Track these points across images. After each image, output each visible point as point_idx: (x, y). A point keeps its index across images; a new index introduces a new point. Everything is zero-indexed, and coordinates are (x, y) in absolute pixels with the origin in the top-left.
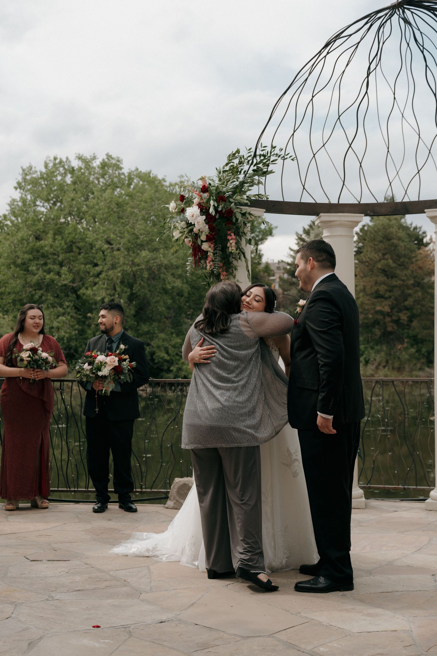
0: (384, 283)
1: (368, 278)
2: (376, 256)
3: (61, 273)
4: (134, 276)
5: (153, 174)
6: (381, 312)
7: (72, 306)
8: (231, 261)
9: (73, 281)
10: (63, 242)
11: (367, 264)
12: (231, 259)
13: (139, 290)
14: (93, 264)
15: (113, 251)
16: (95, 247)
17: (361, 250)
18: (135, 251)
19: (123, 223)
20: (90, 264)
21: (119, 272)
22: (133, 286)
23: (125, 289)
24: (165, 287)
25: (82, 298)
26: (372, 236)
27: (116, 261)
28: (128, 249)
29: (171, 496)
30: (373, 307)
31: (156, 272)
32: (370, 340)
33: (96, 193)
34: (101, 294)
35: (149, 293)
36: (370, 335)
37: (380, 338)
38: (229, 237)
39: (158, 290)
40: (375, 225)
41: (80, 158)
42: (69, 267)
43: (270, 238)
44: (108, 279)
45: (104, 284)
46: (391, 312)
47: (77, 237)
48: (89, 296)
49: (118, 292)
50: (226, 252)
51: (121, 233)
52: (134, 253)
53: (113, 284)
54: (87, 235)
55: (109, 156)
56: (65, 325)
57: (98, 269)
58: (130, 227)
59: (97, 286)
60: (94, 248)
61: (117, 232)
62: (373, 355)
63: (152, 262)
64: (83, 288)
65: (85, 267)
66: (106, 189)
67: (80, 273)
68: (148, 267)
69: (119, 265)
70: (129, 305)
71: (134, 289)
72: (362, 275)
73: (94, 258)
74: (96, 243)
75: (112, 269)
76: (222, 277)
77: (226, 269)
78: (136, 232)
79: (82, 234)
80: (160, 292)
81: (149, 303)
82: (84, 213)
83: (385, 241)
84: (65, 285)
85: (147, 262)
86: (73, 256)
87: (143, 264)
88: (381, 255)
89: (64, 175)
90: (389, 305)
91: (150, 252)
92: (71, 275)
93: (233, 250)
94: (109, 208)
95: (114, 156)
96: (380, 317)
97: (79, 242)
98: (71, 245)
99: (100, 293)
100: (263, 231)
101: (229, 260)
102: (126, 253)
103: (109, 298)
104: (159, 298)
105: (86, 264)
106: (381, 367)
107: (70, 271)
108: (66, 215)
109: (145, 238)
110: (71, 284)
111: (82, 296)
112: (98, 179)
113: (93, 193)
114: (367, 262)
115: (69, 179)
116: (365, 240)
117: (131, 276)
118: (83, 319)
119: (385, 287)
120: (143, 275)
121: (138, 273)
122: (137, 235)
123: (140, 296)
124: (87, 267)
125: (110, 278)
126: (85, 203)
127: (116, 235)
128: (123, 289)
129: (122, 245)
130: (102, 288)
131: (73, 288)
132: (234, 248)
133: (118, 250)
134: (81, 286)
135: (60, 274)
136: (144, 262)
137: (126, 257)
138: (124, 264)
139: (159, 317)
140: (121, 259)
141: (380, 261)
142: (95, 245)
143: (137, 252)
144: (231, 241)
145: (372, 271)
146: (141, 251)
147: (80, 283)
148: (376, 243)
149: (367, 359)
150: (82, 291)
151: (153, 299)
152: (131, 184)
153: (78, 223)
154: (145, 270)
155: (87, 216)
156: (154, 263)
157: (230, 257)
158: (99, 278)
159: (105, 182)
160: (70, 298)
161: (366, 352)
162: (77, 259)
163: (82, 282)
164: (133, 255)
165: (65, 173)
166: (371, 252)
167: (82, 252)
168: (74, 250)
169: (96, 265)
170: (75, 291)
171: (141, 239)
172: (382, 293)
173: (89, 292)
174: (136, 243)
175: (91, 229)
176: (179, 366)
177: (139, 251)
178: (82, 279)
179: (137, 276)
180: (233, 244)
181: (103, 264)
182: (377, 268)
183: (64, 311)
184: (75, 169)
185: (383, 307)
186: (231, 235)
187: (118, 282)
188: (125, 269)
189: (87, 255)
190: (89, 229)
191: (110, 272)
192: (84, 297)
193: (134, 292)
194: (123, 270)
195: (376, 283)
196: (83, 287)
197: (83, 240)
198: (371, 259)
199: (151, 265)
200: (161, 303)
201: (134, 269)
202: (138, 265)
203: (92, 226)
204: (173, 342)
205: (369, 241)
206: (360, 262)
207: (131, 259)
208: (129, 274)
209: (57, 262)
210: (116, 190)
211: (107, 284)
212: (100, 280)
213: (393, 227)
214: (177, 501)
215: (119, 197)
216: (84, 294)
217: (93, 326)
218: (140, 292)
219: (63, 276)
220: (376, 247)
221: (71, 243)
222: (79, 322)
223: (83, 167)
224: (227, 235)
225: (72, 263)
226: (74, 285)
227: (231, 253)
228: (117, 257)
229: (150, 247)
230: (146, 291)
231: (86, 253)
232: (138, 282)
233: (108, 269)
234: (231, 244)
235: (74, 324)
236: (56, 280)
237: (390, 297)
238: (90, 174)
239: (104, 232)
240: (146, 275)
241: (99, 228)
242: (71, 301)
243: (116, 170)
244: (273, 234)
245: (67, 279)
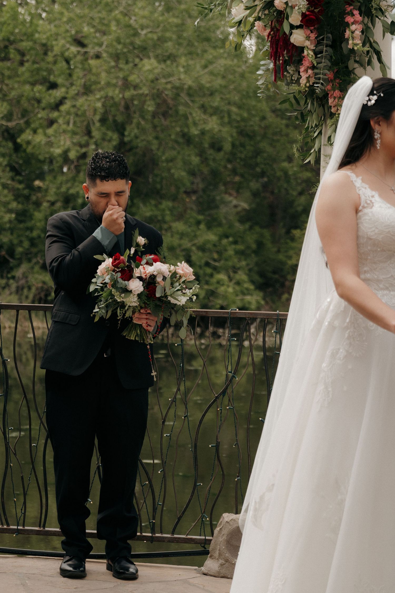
4: (127, 107)
7: (6, 166)
8: (351, 68)
9: (9, 117)
12: (352, 64)
13: (137, 137)
14: (47, 84)
15: (86, 59)
16: (52, 51)
18: (130, 60)
20: (41, 84)
21: (99, 100)
22: (124, 129)
23: (110, 133)
24: (186, 130)
25: (25, 151)
27: (93, 78)
28: (117, 57)
29: (214, 549)
31: (170, 102)
34: (62, 143)
35: (155, 142)
38: (349, 19)
39: (173, 137)
44: (77, 115)
45: (68, 123)
47: (17, 31)
49: (94, 140)
50: (341, 48)
51: (104, 24)
52: (127, 62)
54: (37, 26)
57: (58, 93)
58: (121, 12)
59: (55, 126)
60: (50, 53)
61: (96, 23)
63: (163, 81)
64: (28, 131)
65: (33, 90)
67: (22, 102)
68: (155, 91)
69: (99, 86)
71: (126, 133)
73: (50, 71)
74: (54, 43)
76: (330, 101)
77: (340, 84)
78: (132, 22)
80: (176, 142)
81: (154, 162)
85: (152, 81)
86: (8, 68)
87: (144, 85)
91: (159, 62)
93: (356, 45)
98: (6, 47)
99: (59, 141)
101: (347, 67)
102: (113, 64)
103: (77, 151)
104: (174, 153)
105: (33, 84)
107: (3, 96)
109: (150, 35)
110: (4, 123)
111: (24, 146)
117: (122, 109)
118: (26, 192)
120: (146, 107)
121: (136, 102)
122: (135, 29)
123: (137, 147)
124: (35, 89)
125: (79, 113)
127: (94, 27)
128: (105, 134)
129: (104, 47)
130: (64, 131)
131: (7, 130)
132: (359, 42)
133: (98, 57)
134: (23, 126)
136: (147, 80)
137: (113, 70)
138: (108, 84)
139: (173, 189)
140: (103, 75)
142: (52, 46)
143: (133, 62)
144: (353, 27)
146: (141, 60)
147: (22, 122)
150: (26, 136)
151: (164, 153)
154: (148, 98)
156: (167, 83)
157: (349, 60)
158: (58, 110)
162: (16, 75)
163: (25, 119)
164: (126, 67)
167: (28, 61)
168: (12, 56)
169: (53, 86)
171: (143, 37)
173: (39, 138)
174: (132, 43)
175: (44, 15)
176: (211, 288)
177: (137, 60)
178: (25, 113)
179: (133, 109)
180: (358, 33)
181: (67, 84)
186: (353, 15)
188: (110, 94)
190: (40, 15)
191: (81, 101)
192: (29, 150)
194: (106, 97)
196: (26, 128)
197: (29, 36)
199: (161, 87)
200: (180, 163)
201: (128, 94)
202: (136, 87)
203: (47, 9)
204: (200, 241)
207: (121, 75)
208: (115, 105)
211: (75, 123)
212: (60, 116)
214: (227, 561)
216: (28, 143)
217: (45, 204)
218: (138, 140)
221: (7, 43)
222: (17, 197)
224: (344, 14)
225: (7, 81)
226: (10, 124)
227: (352, 51)
228: (94, 70)
229: (159, 51)
230: (150, 138)
231: (34, 62)
232: (135, 121)
233: (77, 94)
234: (353, 32)
235: (7, 199)
239: (70, 20)
240: (150, 107)
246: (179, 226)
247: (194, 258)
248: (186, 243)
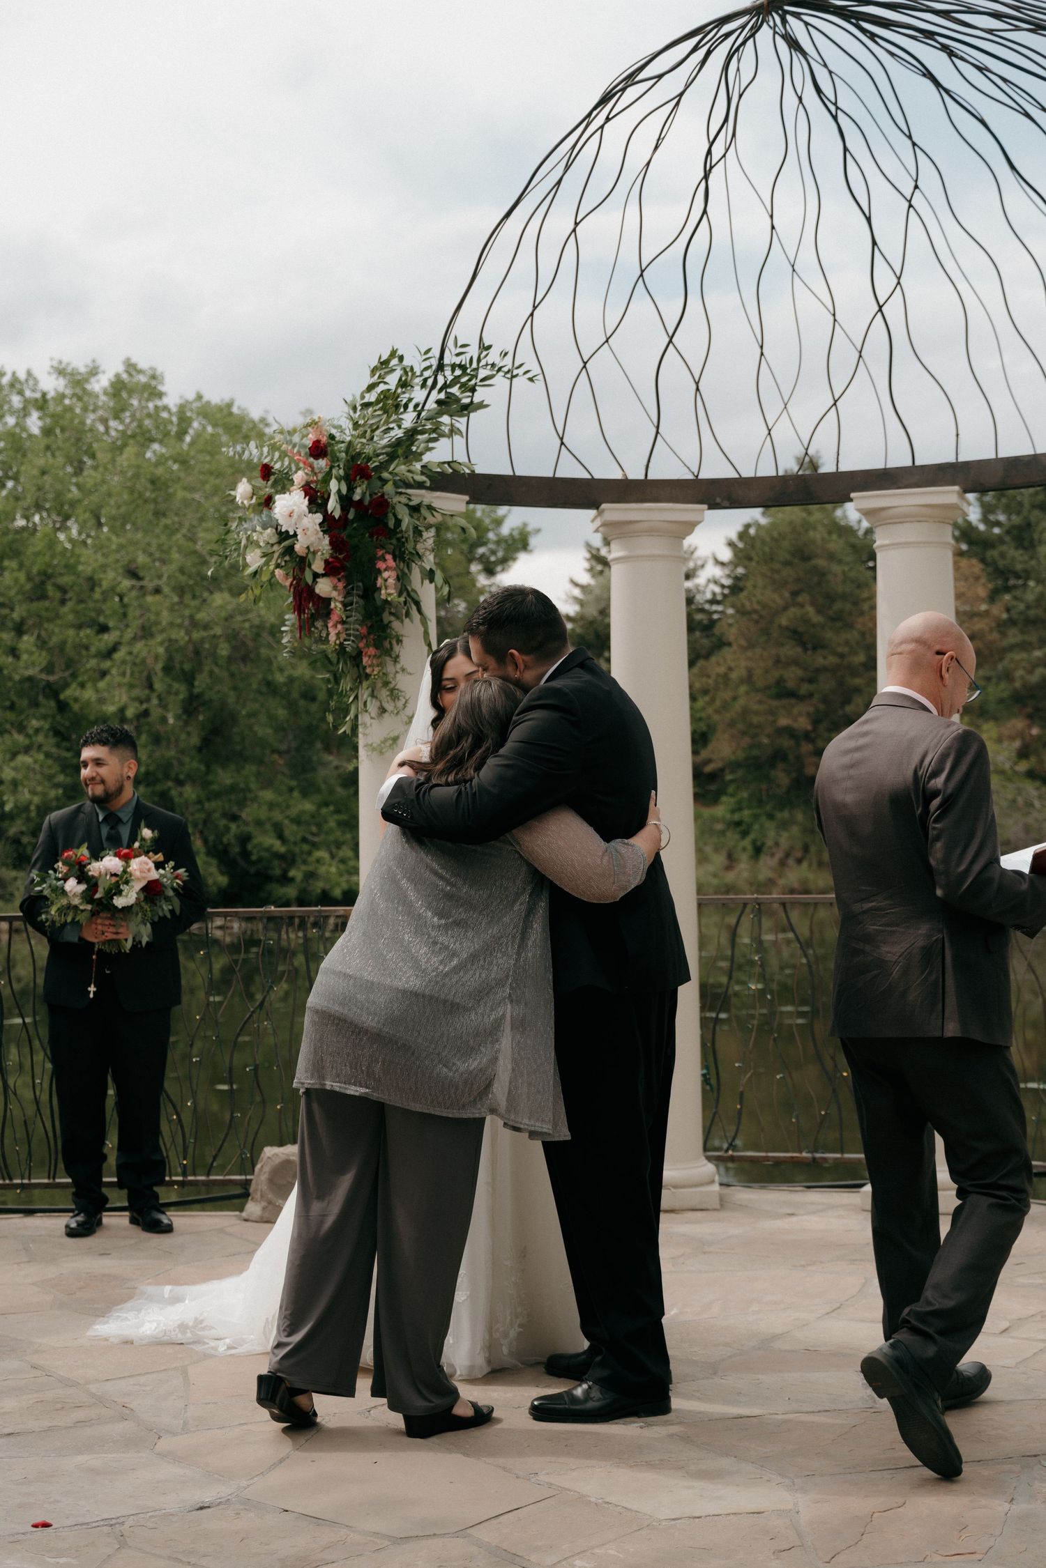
0: (795, 662)
1: (758, 651)
2: (778, 599)
3: (18, 649)
4: (197, 653)
5: (239, 408)
6: (790, 732)
7: (49, 730)
8: (386, 622)
9: (49, 669)
10: (22, 576)
11: (755, 616)
12: (386, 617)
13: (209, 688)
14: (96, 628)
15: (144, 595)
16: (100, 586)
17: (741, 584)
18: (198, 594)
19: (166, 527)
20: (89, 626)
21: (162, 643)
22: (193, 678)
23: (176, 685)
24: (270, 678)
25: (71, 710)
26: (767, 549)
27: (153, 618)
28: (181, 590)
30: (770, 718)
31: (250, 643)
32: (764, 798)
33: (99, 455)
34: (117, 699)
35: (232, 693)
36: (764, 786)
37: (788, 792)
38: (381, 565)
39: (255, 686)
40: (773, 525)
41: (61, 372)
42: (39, 636)
43: (522, 557)
44: (134, 663)
45: (124, 674)
46: (814, 730)
47: (55, 562)
48: (88, 702)
49: (157, 694)
50: (374, 599)
51: (163, 551)
52: (194, 597)
53: (145, 674)
54: (79, 556)
55: (131, 367)
56: (31, 775)
57: (109, 638)
58: (184, 536)
59: (108, 678)
60: (97, 589)
61: (152, 549)
62: (772, 834)
63: (239, 619)
64: (74, 686)
65: (78, 634)
66: (125, 445)
67: (67, 650)
68: (230, 631)
69: (160, 627)
70: (186, 723)
71: (196, 683)
72: (743, 642)
73: (99, 612)
74: (102, 576)
75: (143, 637)
78: (198, 547)
79: (68, 555)
80: (259, 692)
81: (233, 718)
82: (73, 504)
83: (796, 561)
84: (30, 679)
85: (226, 619)
86: (47, 609)
87: (217, 624)
88: (787, 595)
89: (24, 412)
90: (808, 714)
92: (44, 653)
93: (390, 594)
94: (132, 491)
95: (142, 365)
96: (786, 743)
97: (61, 575)
98: (43, 583)
99: (114, 696)
100: (506, 541)
101: (382, 620)
102: (176, 599)
103: (137, 708)
104: (257, 706)
105: (80, 627)
106: (791, 861)
107: (42, 643)
108: (28, 509)
110: (44, 676)
111: (71, 704)
112: (104, 421)
113: (93, 456)
114: (756, 611)
115: (34, 423)
116: (750, 559)
117: (189, 654)
119: (800, 672)
120: (218, 651)
121: (206, 646)
123: (211, 701)
124: (82, 634)
125: (138, 661)
126: (74, 480)
127: (151, 555)
128: (170, 686)
129: (165, 578)
130: (120, 685)
131: (48, 685)
132: (392, 590)
133: (157, 591)
134: (68, 679)
135: (18, 652)
136: (219, 619)
137: (176, 607)
138: (172, 624)
139: (258, 750)
140: (165, 613)
141: (785, 608)
142: (100, 580)
143: (201, 596)
144: (386, 575)
145: (768, 634)
146: (212, 593)
147: (67, 674)
148: (777, 566)
149: (759, 843)
150: (70, 693)
151: (244, 707)
152: (186, 432)
153: (59, 529)
154: (222, 640)
155: (79, 511)
156: (244, 621)
157: (383, 612)
158: (111, 659)
159: (121, 428)
160: (42, 710)
161: (756, 827)
162: (58, 616)
163: (71, 671)
164: (194, 603)
165: (24, 409)
166: (765, 587)
167: (70, 599)
168: (50, 593)
169: (104, 629)
170: (53, 691)
172: (791, 684)
173: (89, 694)
174: (200, 574)
175: (89, 541)
177: (206, 594)
178: (69, 664)
179: (203, 654)
180: (392, 581)
181: (122, 626)
182: (780, 626)
183: (27, 742)
184: (49, 397)
185: (795, 720)
186: (385, 560)
187: (159, 666)
188: (173, 637)
189: (82, 606)
190: (84, 543)
191: (139, 646)
192: (76, 707)
193: (196, 691)
194: (170, 640)
195: (777, 661)
196: (72, 681)
197: (70, 568)
198: (764, 606)
199: (236, 627)
200: (263, 718)
201: (196, 635)
202: (205, 627)
203: (93, 534)
205: (758, 563)
206: (738, 611)
207: (187, 612)
208: (183, 650)
209: (10, 624)
210: (148, 447)
211: (132, 674)
212: (112, 666)
213: (815, 529)
215: (157, 464)
216: (76, 700)
218: (212, 692)
219: (25, 657)
220: (777, 576)
222: (65, 767)
223: (68, 392)
224: (374, 559)
225: (46, 625)
226: (51, 678)
227: (386, 601)
228: (153, 608)
230: (227, 690)
231: (80, 601)
232: (207, 668)
233: (134, 638)
234: (386, 580)
235: (53, 771)
236: (7, 668)
237: (811, 695)
238: (85, 409)
239: (121, 547)
240: (224, 650)
241: (109, 539)
242: (44, 717)
243: (148, 400)
244: (530, 547)
245: (33, 664)
246: (268, 795)
247: (287, 833)
248: (277, 816)
